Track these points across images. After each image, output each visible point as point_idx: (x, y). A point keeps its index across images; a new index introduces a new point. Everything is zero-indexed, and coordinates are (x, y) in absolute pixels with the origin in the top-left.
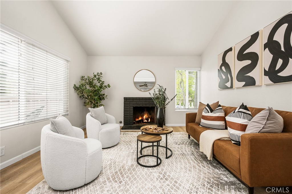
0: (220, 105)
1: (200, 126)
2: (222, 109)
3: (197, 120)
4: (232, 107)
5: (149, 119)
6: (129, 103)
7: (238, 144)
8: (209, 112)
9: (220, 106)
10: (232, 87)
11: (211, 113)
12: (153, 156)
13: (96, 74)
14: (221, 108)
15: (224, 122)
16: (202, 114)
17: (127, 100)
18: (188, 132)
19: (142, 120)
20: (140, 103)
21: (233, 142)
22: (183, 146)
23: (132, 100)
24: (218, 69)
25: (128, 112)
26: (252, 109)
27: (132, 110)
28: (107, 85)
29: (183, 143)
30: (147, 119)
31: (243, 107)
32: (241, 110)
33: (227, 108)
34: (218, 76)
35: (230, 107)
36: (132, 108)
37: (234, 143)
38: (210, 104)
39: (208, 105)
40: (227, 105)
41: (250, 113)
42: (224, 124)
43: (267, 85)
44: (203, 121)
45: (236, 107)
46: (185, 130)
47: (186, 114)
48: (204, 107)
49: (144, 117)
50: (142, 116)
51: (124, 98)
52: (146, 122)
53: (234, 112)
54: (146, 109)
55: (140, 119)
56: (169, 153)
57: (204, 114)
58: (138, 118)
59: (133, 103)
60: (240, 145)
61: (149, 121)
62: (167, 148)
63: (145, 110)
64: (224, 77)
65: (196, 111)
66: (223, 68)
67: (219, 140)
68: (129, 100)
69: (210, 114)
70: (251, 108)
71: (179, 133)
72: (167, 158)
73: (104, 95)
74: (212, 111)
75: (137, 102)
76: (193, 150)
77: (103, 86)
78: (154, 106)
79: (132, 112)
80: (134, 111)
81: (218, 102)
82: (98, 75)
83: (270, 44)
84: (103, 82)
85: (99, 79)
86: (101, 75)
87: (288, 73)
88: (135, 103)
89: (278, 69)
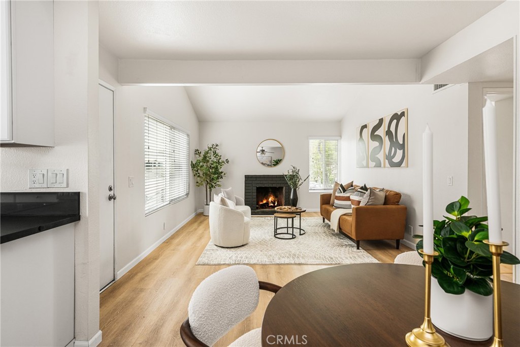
0: (353, 185)
1: (333, 206)
3: (331, 201)
5: (276, 202)
6: (250, 182)
8: (341, 193)
10: (367, 166)
11: (343, 193)
12: (287, 233)
13: (211, 146)
14: (352, 188)
17: (249, 179)
18: (322, 215)
19: (267, 203)
20: (265, 182)
22: (317, 228)
23: (255, 179)
25: (251, 194)
27: (255, 191)
28: (225, 160)
29: (317, 226)
30: (273, 203)
36: (256, 188)
38: (343, 185)
39: (341, 186)
43: (388, 168)
44: (336, 201)
46: (320, 214)
47: (321, 195)
48: (338, 187)
49: (270, 200)
50: (267, 199)
51: (245, 176)
52: (271, 206)
54: (270, 190)
55: (265, 202)
56: (302, 232)
57: (337, 194)
58: (262, 201)
59: (256, 182)
61: (276, 205)
62: (300, 229)
65: (331, 192)
66: (360, 144)
67: (344, 215)
68: (251, 179)
69: (343, 195)
71: (313, 218)
72: (300, 235)
73: (222, 173)
74: (344, 191)
75: (261, 182)
77: (220, 161)
78: (282, 186)
79: (255, 194)
80: (257, 193)
81: (353, 182)
82: (214, 147)
83: (389, 133)
84: (221, 156)
85: (216, 153)
86: (217, 147)
87: (396, 159)
88: (259, 182)
89: (392, 155)
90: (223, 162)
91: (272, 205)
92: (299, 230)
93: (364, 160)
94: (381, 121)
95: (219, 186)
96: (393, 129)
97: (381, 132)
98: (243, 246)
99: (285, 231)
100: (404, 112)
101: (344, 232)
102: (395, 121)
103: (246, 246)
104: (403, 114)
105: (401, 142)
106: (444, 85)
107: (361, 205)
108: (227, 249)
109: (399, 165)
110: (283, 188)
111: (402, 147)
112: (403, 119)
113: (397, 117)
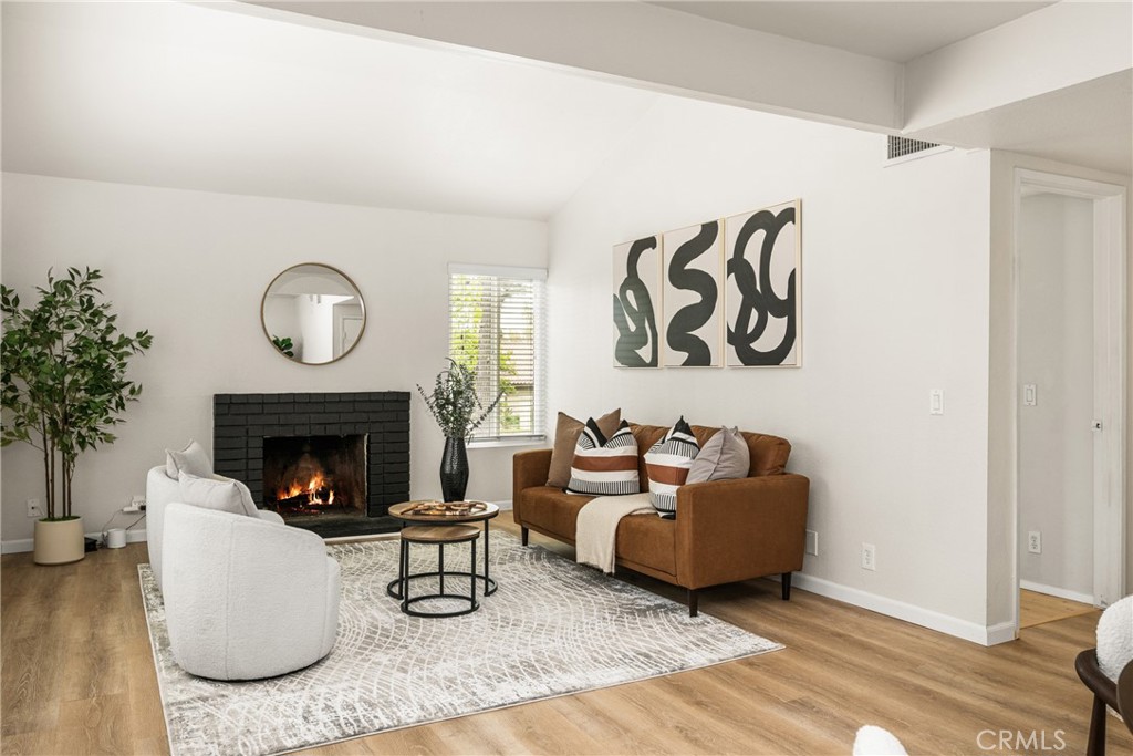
0: (624, 421)
1: (568, 492)
2: (629, 433)
3: (554, 474)
4: (657, 428)
5: (331, 494)
7: (671, 516)
8: (595, 447)
9: (625, 424)
10: (654, 363)
11: (602, 446)
12: (442, 595)
14: (628, 430)
15: (635, 473)
16: (576, 453)
18: (519, 523)
19: (304, 498)
21: (661, 514)
22: (517, 564)
23: (257, 409)
24: (615, 296)
26: (701, 429)
27: (260, 453)
28: (133, 337)
30: (323, 494)
31: (682, 426)
32: (678, 435)
33: (644, 429)
34: (615, 321)
35: (652, 427)
36: (260, 443)
37: (663, 517)
38: (597, 420)
39: (591, 423)
40: (642, 422)
41: (694, 440)
42: (637, 479)
43: (733, 367)
44: (576, 474)
45: (667, 426)
46: (512, 516)
47: (515, 457)
48: (575, 429)
49: (312, 486)
50: (304, 483)
51: (217, 397)
52: (315, 506)
53: (663, 442)
54: (307, 448)
55: (295, 492)
57: (581, 451)
58: (288, 491)
59: (265, 419)
60: (674, 518)
61: (331, 501)
63: (304, 453)
64: (633, 328)
66: (630, 294)
67: (629, 515)
68: (241, 409)
69: (599, 452)
70: (699, 428)
72: (486, 594)
73: (122, 385)
74: (603, 442)
75: (282, 417)
76: (553, 570)
77: (114, 338)
78: (359, 432)
79: (260, 464)
80: (265, 459)
81: (618, 411)
82: (78, 282)
83: (737, 266)
84: (112, 318)
85: (91, 305)
86: (94, 283)
87: (765, 344)
88: (273, 420)
89: (749, 331)
90: (125, 341)
91: (320, 501)
92: (469, 580)
93: (645, 343)
94: (709, 232)
95: (109, 439)
96: (752, 254)
97: (712, 262)
98: (318, 663)
99: (431, 586)
100: (793, 210)
101: (636, 568)
102: (759, 236)
103: (328, 662)
104: (789, 215)
105: (782, 294)
106: (928, 146)
107: (691, 481)
108: (260, 686)
109: (776, 358)
110: (361, 437)
111: (787, 308)
112: (788, 229)
113: (769, 223)
